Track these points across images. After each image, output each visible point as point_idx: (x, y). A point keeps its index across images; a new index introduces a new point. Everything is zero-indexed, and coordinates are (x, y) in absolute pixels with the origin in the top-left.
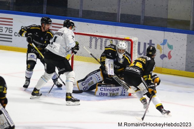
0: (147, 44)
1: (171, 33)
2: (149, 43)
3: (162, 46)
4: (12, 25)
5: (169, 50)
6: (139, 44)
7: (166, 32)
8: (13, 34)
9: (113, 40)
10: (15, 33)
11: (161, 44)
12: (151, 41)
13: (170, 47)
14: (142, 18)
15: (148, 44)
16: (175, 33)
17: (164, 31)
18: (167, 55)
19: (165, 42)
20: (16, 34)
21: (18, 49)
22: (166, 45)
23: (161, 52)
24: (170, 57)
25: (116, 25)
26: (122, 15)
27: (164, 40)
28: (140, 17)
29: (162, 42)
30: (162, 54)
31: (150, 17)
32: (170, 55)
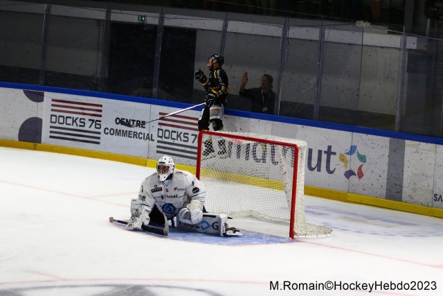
0: (323, 153)
1: (364, 136)
2: (326, 150)
3: (348, 157)
4: (100, 116)
5: (360, 163)
6: (310, 151)
7: (354, 133)
8: (101, 130)
9: (268, 145)
10: (106, 128)
11: (346, 153)
12: (330, 147)
13: (362, 158)
14: (316, 110)
15: (325, 152)
16: (370, 136)
17: (352, 131)
18: (356, 172)
19: (353, 150)
20: (107, 131)
21: (110, 155)
22: (355, 156)
23: (346, 167)
24: (361, 175)
25: (272, 120)
26: (284, 104)
27: (352, 147)
28: (312, 107)
29: (349, 150)
30: (348, 169)
31: (329, 107)
32: (361, 172)
